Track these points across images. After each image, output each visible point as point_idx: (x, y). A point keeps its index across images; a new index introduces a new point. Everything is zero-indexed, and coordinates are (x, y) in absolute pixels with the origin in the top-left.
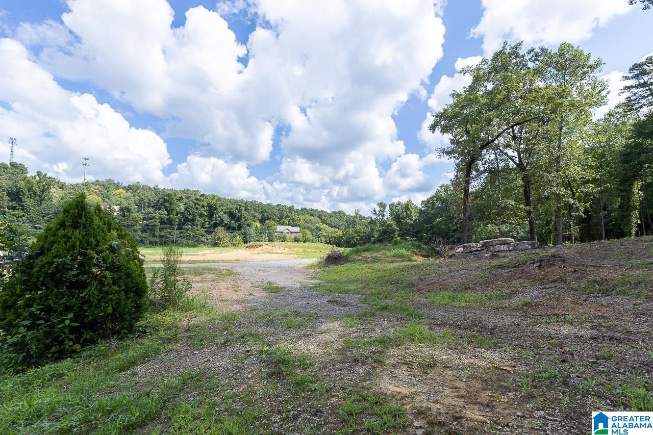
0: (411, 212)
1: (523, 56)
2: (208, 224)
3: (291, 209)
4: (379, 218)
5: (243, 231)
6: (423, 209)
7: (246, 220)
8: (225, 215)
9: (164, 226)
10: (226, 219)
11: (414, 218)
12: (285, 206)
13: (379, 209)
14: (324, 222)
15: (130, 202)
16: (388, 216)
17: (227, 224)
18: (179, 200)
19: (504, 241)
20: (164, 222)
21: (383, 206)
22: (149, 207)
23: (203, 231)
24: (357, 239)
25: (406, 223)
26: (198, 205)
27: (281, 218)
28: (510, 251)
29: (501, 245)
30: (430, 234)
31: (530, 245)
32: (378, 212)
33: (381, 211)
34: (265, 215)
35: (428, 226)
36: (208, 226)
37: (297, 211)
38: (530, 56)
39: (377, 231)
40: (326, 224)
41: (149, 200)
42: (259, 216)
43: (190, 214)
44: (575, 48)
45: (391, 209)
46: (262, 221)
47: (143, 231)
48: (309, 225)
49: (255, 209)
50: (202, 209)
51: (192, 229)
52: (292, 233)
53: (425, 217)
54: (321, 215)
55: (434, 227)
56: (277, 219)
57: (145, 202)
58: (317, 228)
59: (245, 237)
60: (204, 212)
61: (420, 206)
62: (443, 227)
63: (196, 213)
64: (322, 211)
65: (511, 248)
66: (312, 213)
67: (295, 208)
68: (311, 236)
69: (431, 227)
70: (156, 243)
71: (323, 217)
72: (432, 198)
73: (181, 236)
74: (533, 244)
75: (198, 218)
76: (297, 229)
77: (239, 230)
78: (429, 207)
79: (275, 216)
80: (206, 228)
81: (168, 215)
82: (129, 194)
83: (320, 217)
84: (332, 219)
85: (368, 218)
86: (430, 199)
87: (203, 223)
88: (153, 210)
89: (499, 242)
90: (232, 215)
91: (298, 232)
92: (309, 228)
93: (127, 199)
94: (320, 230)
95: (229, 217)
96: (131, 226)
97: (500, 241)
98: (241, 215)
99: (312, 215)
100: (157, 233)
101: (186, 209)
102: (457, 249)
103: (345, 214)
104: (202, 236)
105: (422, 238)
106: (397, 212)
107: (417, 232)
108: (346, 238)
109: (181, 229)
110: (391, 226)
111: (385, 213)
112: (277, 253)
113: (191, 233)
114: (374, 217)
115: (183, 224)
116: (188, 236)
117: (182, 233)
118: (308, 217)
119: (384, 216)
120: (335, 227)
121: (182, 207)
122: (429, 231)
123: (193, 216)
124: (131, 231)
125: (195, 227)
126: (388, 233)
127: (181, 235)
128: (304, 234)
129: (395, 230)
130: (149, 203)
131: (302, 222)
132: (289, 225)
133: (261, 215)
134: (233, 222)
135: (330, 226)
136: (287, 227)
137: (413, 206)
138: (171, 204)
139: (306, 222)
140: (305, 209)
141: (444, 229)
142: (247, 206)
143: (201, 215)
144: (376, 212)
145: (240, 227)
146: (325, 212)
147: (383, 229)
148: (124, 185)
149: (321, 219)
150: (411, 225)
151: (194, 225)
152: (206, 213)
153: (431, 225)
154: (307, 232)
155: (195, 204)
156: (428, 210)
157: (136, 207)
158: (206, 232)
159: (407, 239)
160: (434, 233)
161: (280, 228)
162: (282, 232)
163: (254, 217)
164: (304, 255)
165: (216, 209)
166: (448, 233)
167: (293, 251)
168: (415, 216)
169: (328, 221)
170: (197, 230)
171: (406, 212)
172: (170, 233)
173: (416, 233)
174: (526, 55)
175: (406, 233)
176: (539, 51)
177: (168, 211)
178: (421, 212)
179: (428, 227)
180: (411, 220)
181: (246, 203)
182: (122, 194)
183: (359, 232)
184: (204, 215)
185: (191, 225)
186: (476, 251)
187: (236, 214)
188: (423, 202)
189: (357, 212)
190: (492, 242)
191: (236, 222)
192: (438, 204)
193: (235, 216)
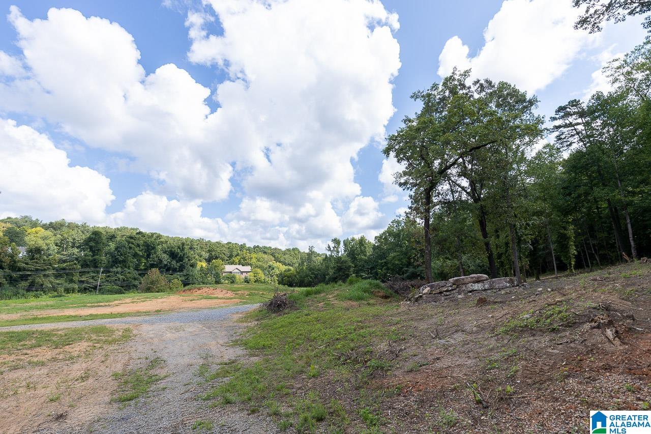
0: (365, 247)
1: (469, 88)
2: (144, 266)
3: (242, 247)
4: (333, 254)
5: (185, 272)
6: (376, 245)
7: (189, 260)
8: (165, 255)
9: (87, 270)
10: (165, 258)
11: (368, 254)
12: (236, 244)
13: (333, 245)
14: (277, 260)
15: (48, 242)
16: (343, 252)
17: (166, 265)
18: (111, 239)
19: (478, 277)
20: (87, 265)
21: (336, 241)
22: (73, 247)
23: (135, 274)
24: (311, 277)
25: (361, 259)
26: (133, 244)
27: (231, 257)
28: (485, 290)
29: (474, 282)
30: (385, 269)
31: (509, 282)
32: (332, 249)
33: (335, 247)
34: (213, 254)
35: (383, 261)
36: (143, 268)
37: (249, 249)
38: (476, 88)
39: (331, 268)
40: (280, 262)
41: (74, 239)
42: (207, 255)
43: (121, 254)
44: (512, 86)
45: (345, 244)
46: (209, 260)
47: (57, 276)
48: (260, 263)
49: (202, 248)
50: (137, 249)
51: (122, 272)
52: (242, 272)
53: (379, 253)
54: (274, 254)
55: (388, 263)
56: (226, 258)
57: (68, 242)
58: (270, 267)
59: (187, 279)
60: (138, 252)
61: (373, 241)
62: (397, 262)
63: (129, 253)
64: (276, 249)
65: (486, 286)
66: (265, 250)
67: (247, 246)
68: (263, 275)
69: (385, 262)
70: (73, 291)
71: (277, 255)
72: (384, 233)
73: (108, 281)
74: (511, 281)
75: (130, 258)
76: (248, 268)
77: (180, 271)
78: (382, 242)
79: (225, 254)
80: (141, 270)
81: (92, 256)
82: (49, 233)
83: (273, 255)
84: (286, 256)
85: (323, 254)
86: (382, 234)
87: (138, 265)
88: (77, 250)
89: (472, 280)
90: (173, 255)
91: (249, 272)
92: (261, 267)
93: (44, 238)
94: (273, 269)
95: (170, 256)
96: (42, 270)
97: (472, 278)
98: (184, 255)
99: (265, 253)
100: (76, 278)
101: (116, 249)
102: (423, 290)
103: (299, 251)
104: (135, 279)
105: (377, 274)
106: (351, 248)
107: (372, 268)
108: (301, 277)
109: (109, 272)
110: (346, 262)
111: (340, 250)
112: (217, 298)
113: (121, 277)
114: (328, 253)
115: (112, 267)
116: (116, 280)
117: (109, 276)
118: (261, 255)
119: (338, 252)
120: (289, 265)
121: (112, 246)
122: (383, 266)
123: (125, 257)
124: (40, 277)
125: (126, 269)
126: (343, 270)
127: (107, 279)
128: (256, 274)
129: (350, 266)
130: (74, 243)
131: (254, 260)
132: (239, 264)
133: (208, 254)
134: (174, 262)
135: (285, 264)
136: (237, 266)
137: (367, 241)
138: (97, 243)
139: (259, 261)
140: (258, 246)
141: (398, 264)
142: (191, 244)
143: (135, 255)
144: (330, 249)
145: (181, 268)
146: (279, 250)
147: (337, 266)
148: (44, 222)
149: (274, 257)
150: (365, 261)
151: (126, 267)
152: (141, 253)
153: (385, 260)
154: (259, 271)
155: (129, 242)
156: (381, 245)
157: (55, 247)
158: (140, 275)
159: (362, 276)
160: (388, 269)
161: (229, 268)
162: (231, 272)
163: (201, 256)
164: (248, 299)
165: (154, 248)
166: (402, 268)
167: (236, 294)
168: (369, 252)
169: (282, 259)
170: (129, 273)
171: (360, 247)
172: (93, 277)
173: (370, 269)
174: (472, 86)
175: (361, 270)
176: (483, 83)
177: (93, 252)
178: (374, 248)
179: (382, 263)
180: (365, 256)
181: (192, 241)
182: (40, 233)
183: (313, 270)
184: (138, 255)
185: (121, 267)
186: (447, 291)
187: (178, 253)
188: (376, 238)
189: (311, 248)
190: (463, 279)
191: (177, 262)
192: (391, 239)
193: (176, 256)
